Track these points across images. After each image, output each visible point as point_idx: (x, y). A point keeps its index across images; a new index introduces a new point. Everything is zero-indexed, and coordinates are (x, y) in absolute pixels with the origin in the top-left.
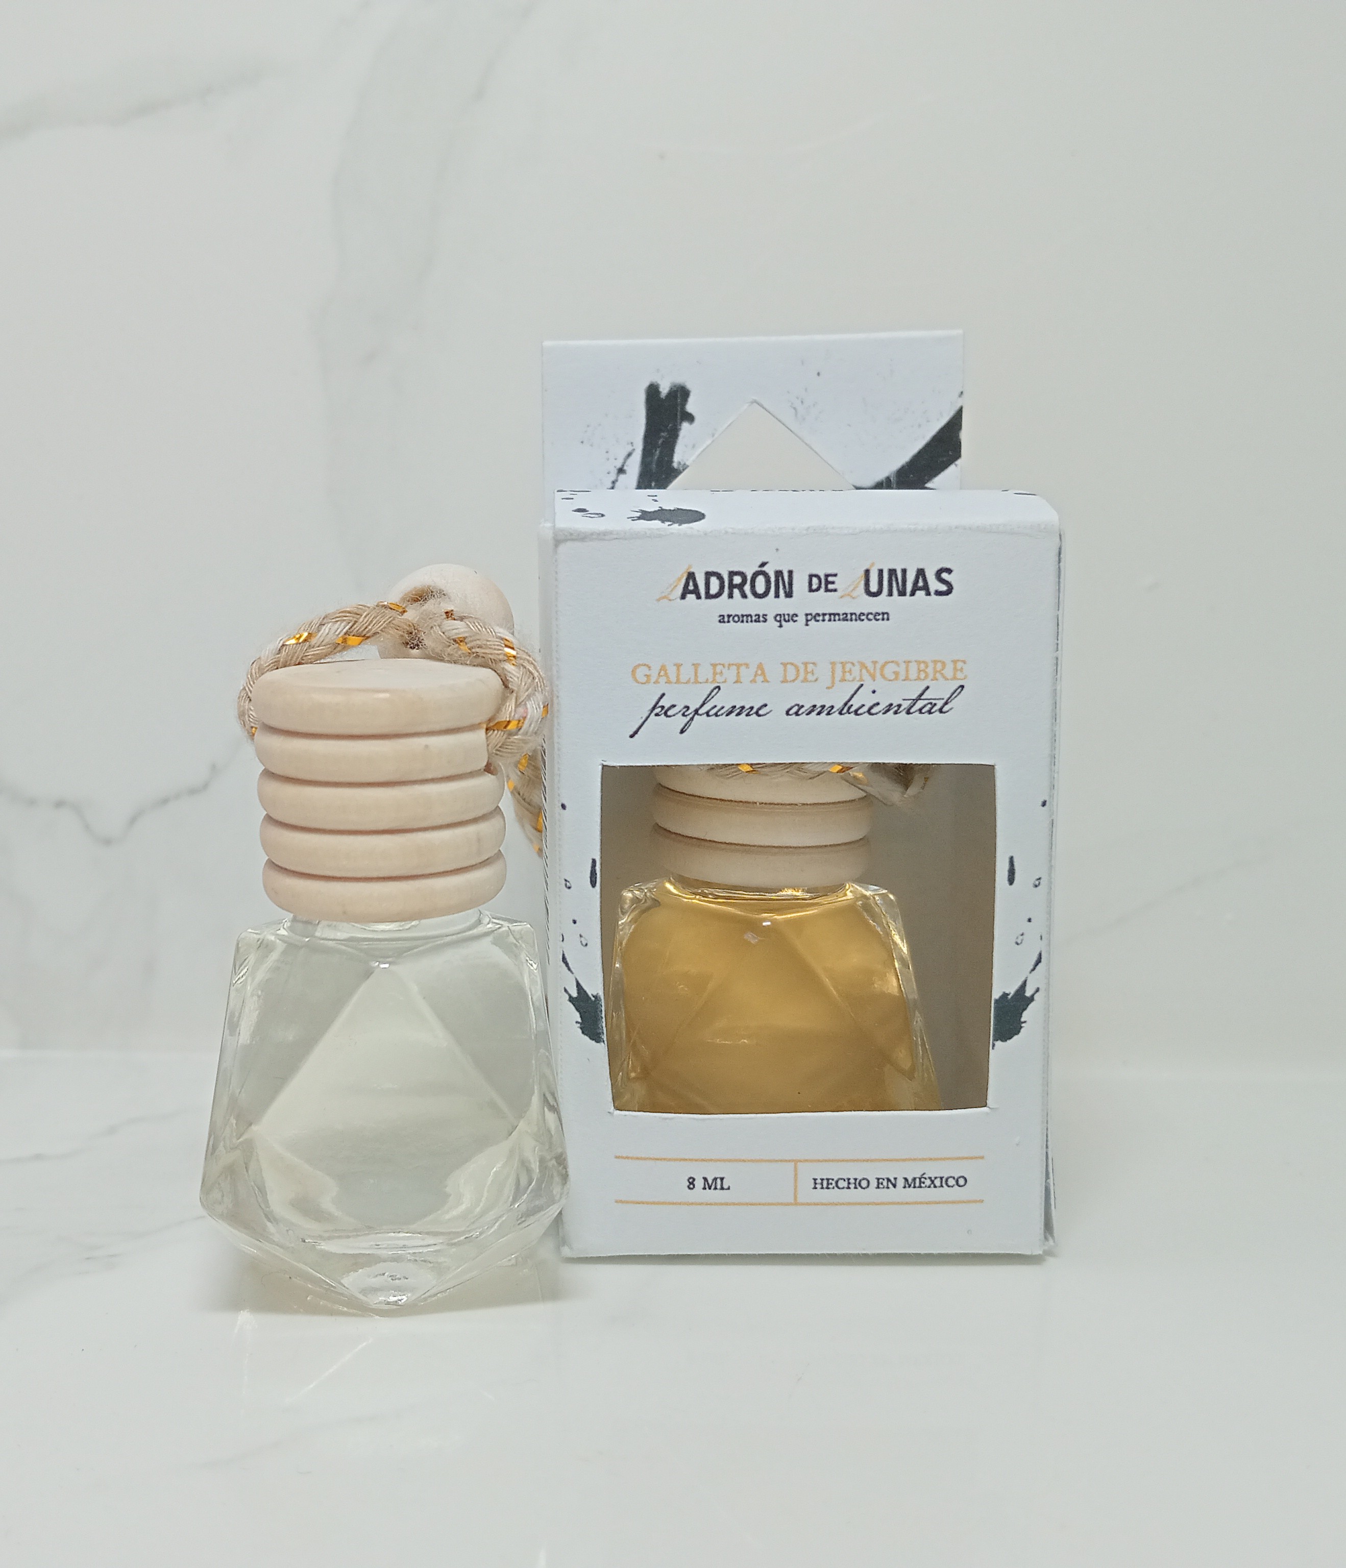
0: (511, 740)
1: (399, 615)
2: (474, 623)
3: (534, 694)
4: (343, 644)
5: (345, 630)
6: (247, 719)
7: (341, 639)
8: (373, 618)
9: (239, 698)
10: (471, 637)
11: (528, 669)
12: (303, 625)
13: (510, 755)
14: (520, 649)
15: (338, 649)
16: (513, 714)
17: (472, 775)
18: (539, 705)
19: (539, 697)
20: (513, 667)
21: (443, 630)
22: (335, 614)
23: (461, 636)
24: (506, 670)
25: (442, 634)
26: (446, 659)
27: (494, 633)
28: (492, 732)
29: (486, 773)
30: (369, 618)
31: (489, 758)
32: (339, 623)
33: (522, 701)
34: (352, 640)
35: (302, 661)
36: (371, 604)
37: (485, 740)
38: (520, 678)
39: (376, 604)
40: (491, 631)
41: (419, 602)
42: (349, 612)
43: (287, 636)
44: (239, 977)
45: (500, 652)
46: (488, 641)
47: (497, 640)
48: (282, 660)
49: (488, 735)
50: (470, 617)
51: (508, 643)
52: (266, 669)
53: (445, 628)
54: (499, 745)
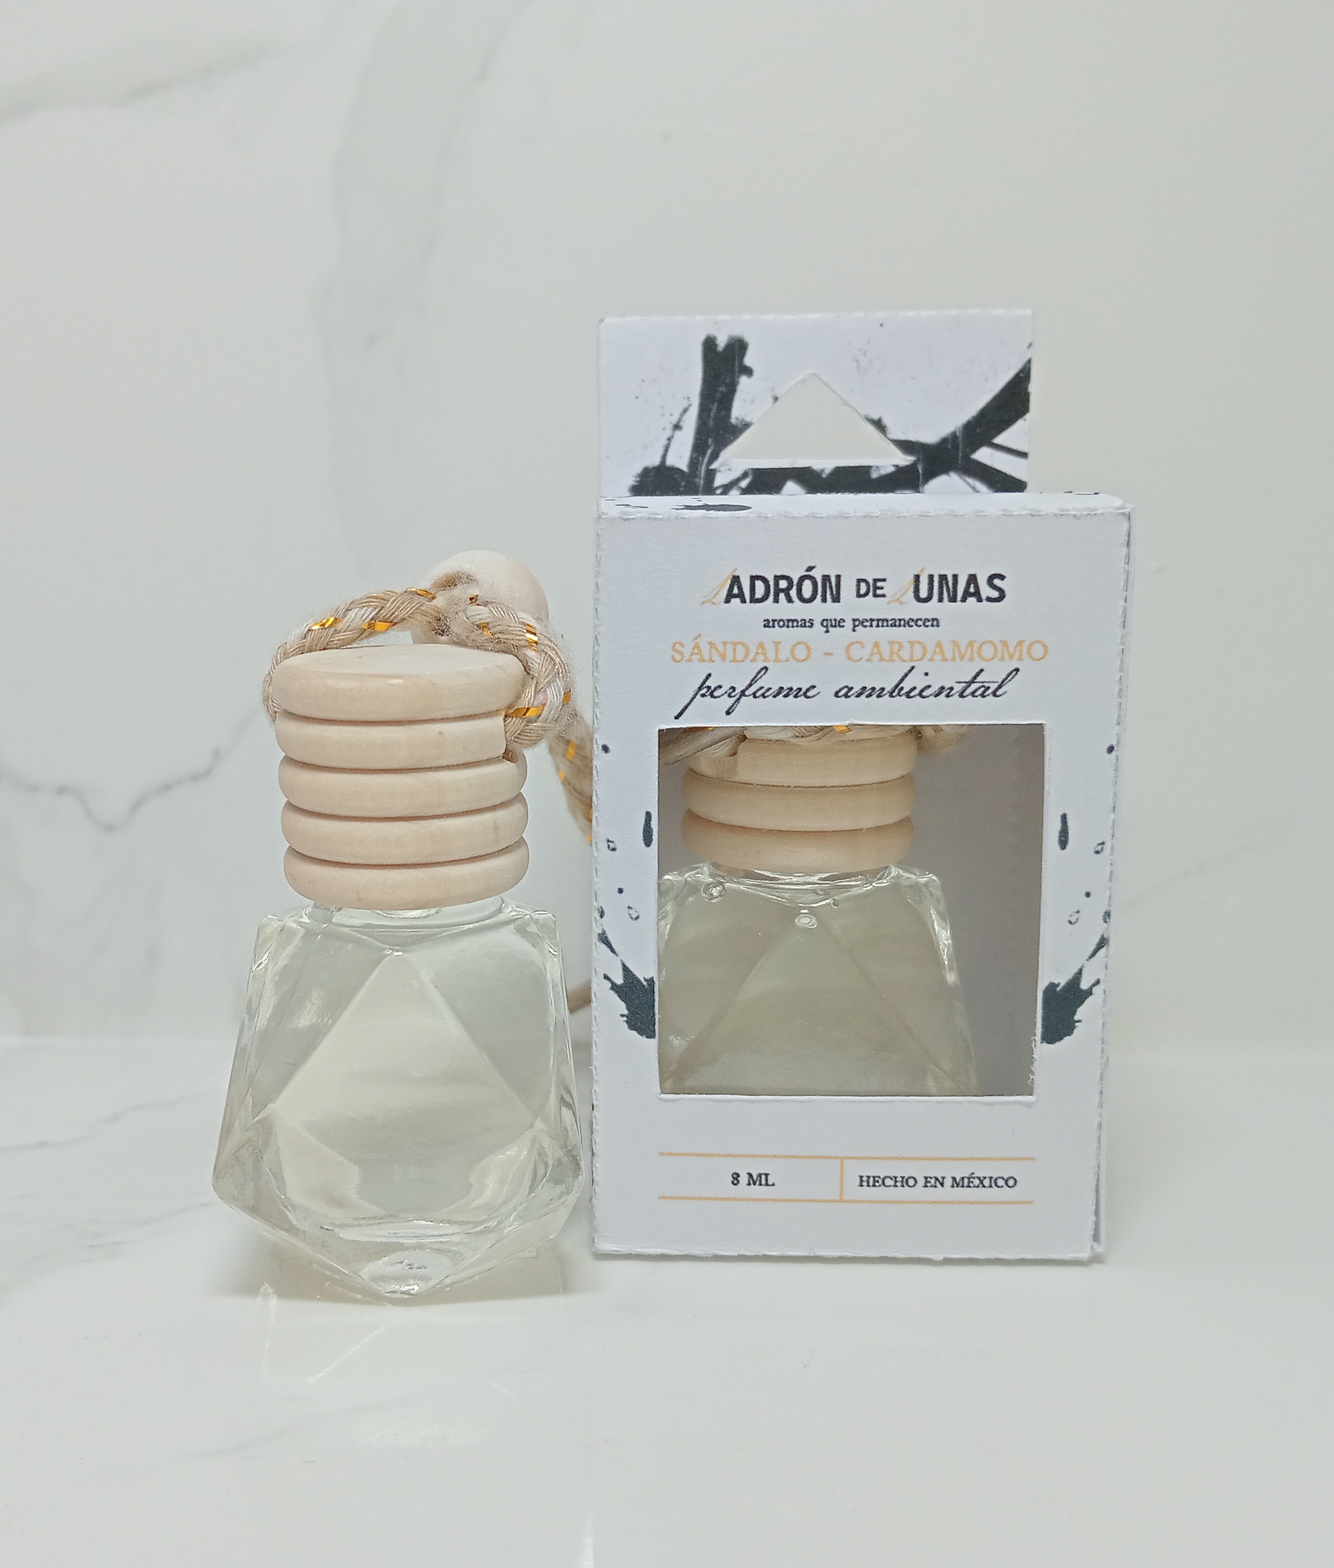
0: (530, 727)
1: (427, 601)
2: (497, 608)
3: (555, 681)
4: (369, 630)
5: (371, 616)
6: (271, 704)
7: (367, 624)
8: (401, 604)
9: (264, 683)
10: (493, 622)
11: (549, 655)
12: (328, 610)
13: (528, 741)
14: (543, 635)
15: (364, 635)
16: (532, 700)
17: (488, 762)
18: (559, 690)
19: (560, 683)
20: (533, 653)
21: (468, 616)
22: (361, 600)
23: (483, 621)
24: (526, 655)
25: (466, 619)
26: (470, 645)
27: (516, 618)
28: (510, 719)
29: (505, 760)
30: (396, 603)
31: (506, 745)
32: (365, 608)
33: (542, 688)
34: (380, 626)
35: (329, 646)
36: (399, 590)
37: (503, 727)
38: (541, 665)
39: (404, 590)
40: (514, 617)
41: (448, 588)
42: (376, 598)
43: (313, 621)
45: (523, 637)
46: (509, 626)
47: (520, 626)
48: (307, 645)
49: (506, 723)
50: (494, 602)
51: (530, 628)
52: (292, 654)
53: (469, 614)
54: (519, 732)
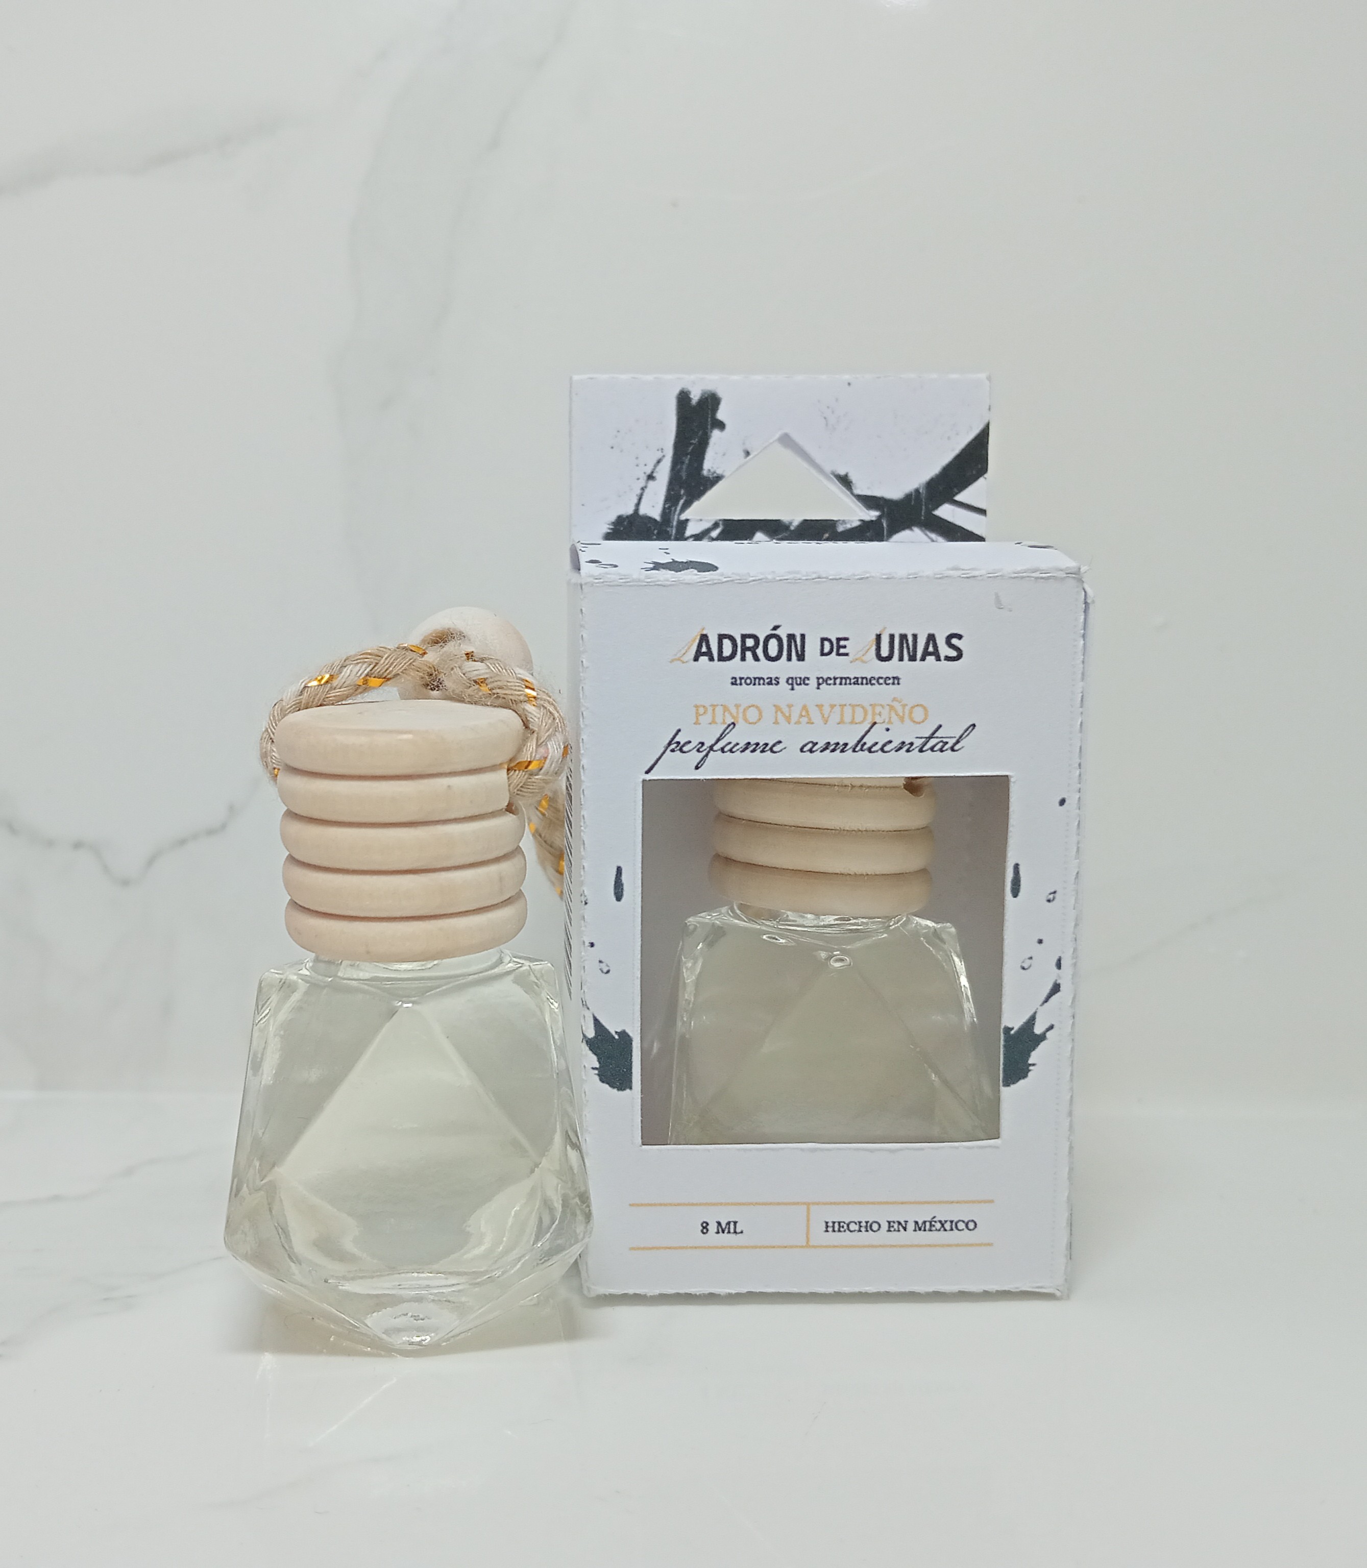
0: (533, 780)
1: (418, 656)
2: (495, 665)
3: (555, 735)
4: (364, 686)
5: (366, 672)
6: (269, 760)
7: (362, 680)
8: (394, 660)
9: (261, 739)
10: (491, 678)
11: (549, 709)
12: (324, 667)
13: (531, 795)
14: (540, 690)
15: (359, 690)
16: (534, 755)
17: (493, 814)
18: (559, 745)
19: (560, 737)
20: (533, 708)
21: (464, 671)
22: (357, 656)
23: (482, 677)
24: (527, 711)
25: (462, 675)
26: (467, 700)
27: (514, 674)
28: (513, 771)
29: (508, 813)
30: (391, 659)
31: (510, 798)
32: (360, 665)
33: (543, 742)
34: (373, 682)
35: (325, 703)
36: (392, 646)
37: (507, 780)
38: (541, 719)
39: (396, 646)
40: (511, 672)
41: (440, 645)
42: (370, 654)
43: (309, 678)
44: (261, 1017)
45: (522, 693)
46: (508, 682)
47: (518, 681)
48: (304, 702)
49: (509, 775)
50: (491, 658)
51: (529, 684)
52: (289, 711)
53: (466, 669)
54: (520, 785)
